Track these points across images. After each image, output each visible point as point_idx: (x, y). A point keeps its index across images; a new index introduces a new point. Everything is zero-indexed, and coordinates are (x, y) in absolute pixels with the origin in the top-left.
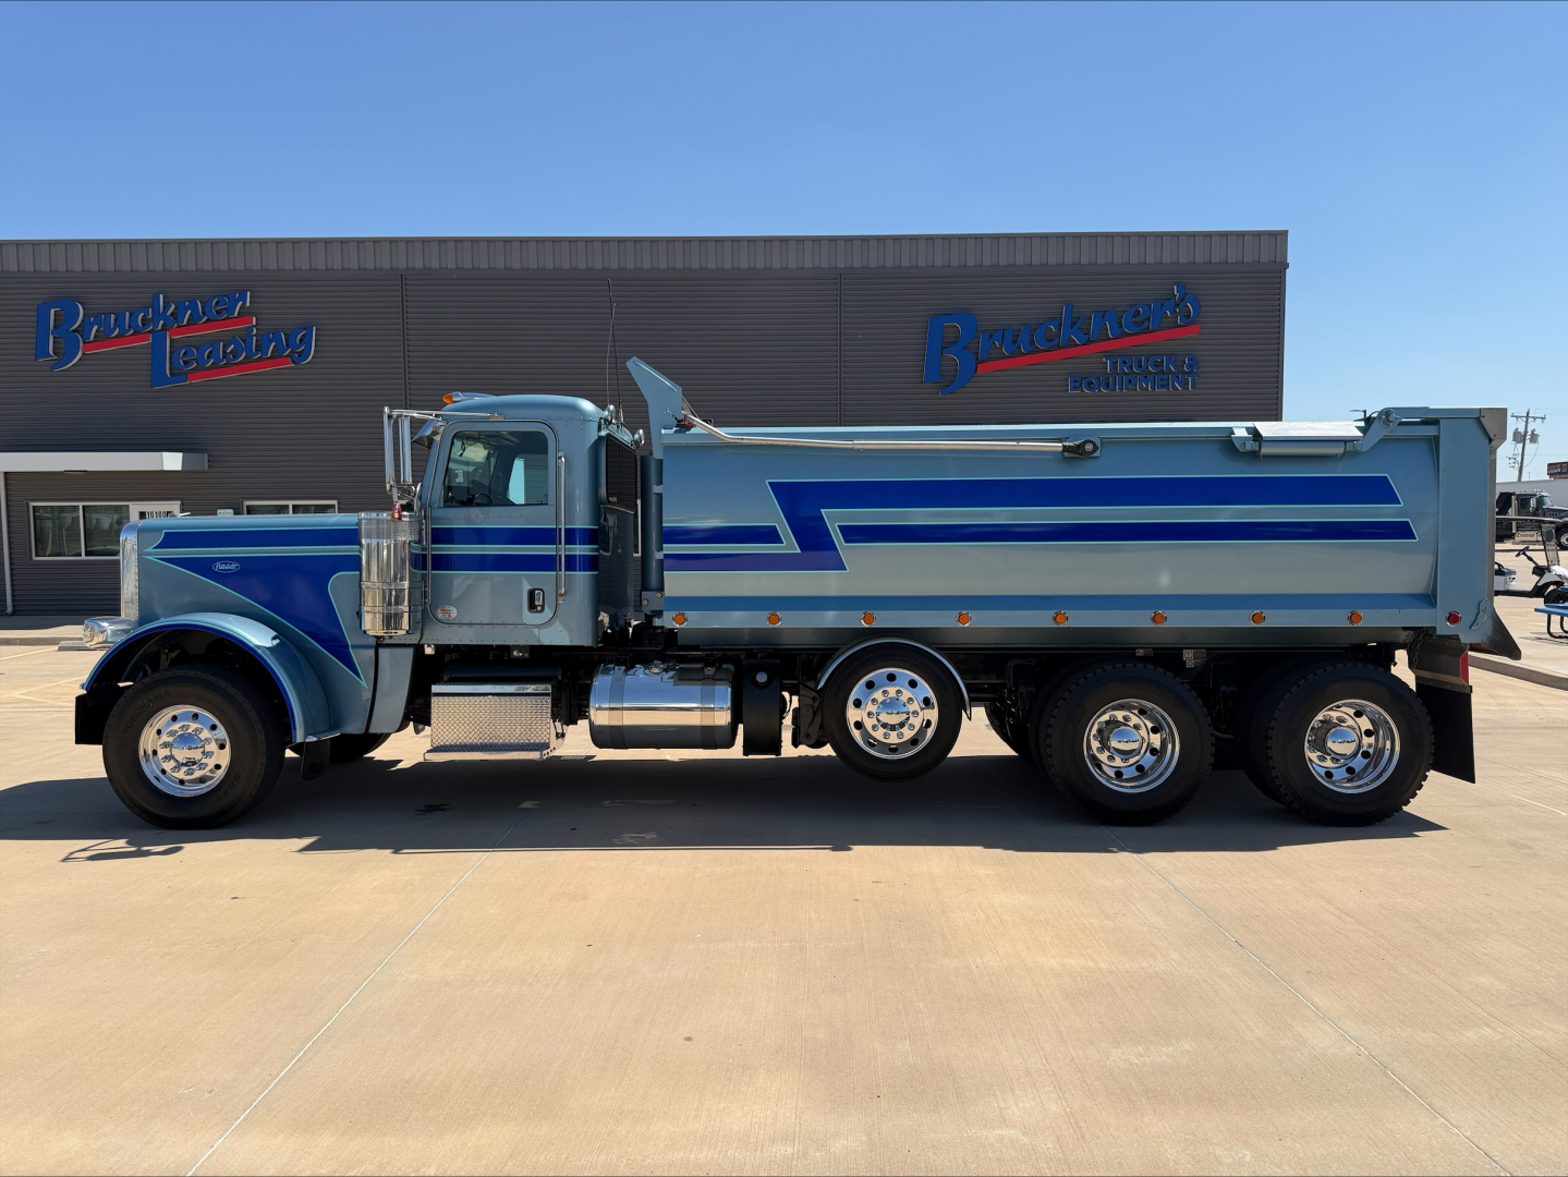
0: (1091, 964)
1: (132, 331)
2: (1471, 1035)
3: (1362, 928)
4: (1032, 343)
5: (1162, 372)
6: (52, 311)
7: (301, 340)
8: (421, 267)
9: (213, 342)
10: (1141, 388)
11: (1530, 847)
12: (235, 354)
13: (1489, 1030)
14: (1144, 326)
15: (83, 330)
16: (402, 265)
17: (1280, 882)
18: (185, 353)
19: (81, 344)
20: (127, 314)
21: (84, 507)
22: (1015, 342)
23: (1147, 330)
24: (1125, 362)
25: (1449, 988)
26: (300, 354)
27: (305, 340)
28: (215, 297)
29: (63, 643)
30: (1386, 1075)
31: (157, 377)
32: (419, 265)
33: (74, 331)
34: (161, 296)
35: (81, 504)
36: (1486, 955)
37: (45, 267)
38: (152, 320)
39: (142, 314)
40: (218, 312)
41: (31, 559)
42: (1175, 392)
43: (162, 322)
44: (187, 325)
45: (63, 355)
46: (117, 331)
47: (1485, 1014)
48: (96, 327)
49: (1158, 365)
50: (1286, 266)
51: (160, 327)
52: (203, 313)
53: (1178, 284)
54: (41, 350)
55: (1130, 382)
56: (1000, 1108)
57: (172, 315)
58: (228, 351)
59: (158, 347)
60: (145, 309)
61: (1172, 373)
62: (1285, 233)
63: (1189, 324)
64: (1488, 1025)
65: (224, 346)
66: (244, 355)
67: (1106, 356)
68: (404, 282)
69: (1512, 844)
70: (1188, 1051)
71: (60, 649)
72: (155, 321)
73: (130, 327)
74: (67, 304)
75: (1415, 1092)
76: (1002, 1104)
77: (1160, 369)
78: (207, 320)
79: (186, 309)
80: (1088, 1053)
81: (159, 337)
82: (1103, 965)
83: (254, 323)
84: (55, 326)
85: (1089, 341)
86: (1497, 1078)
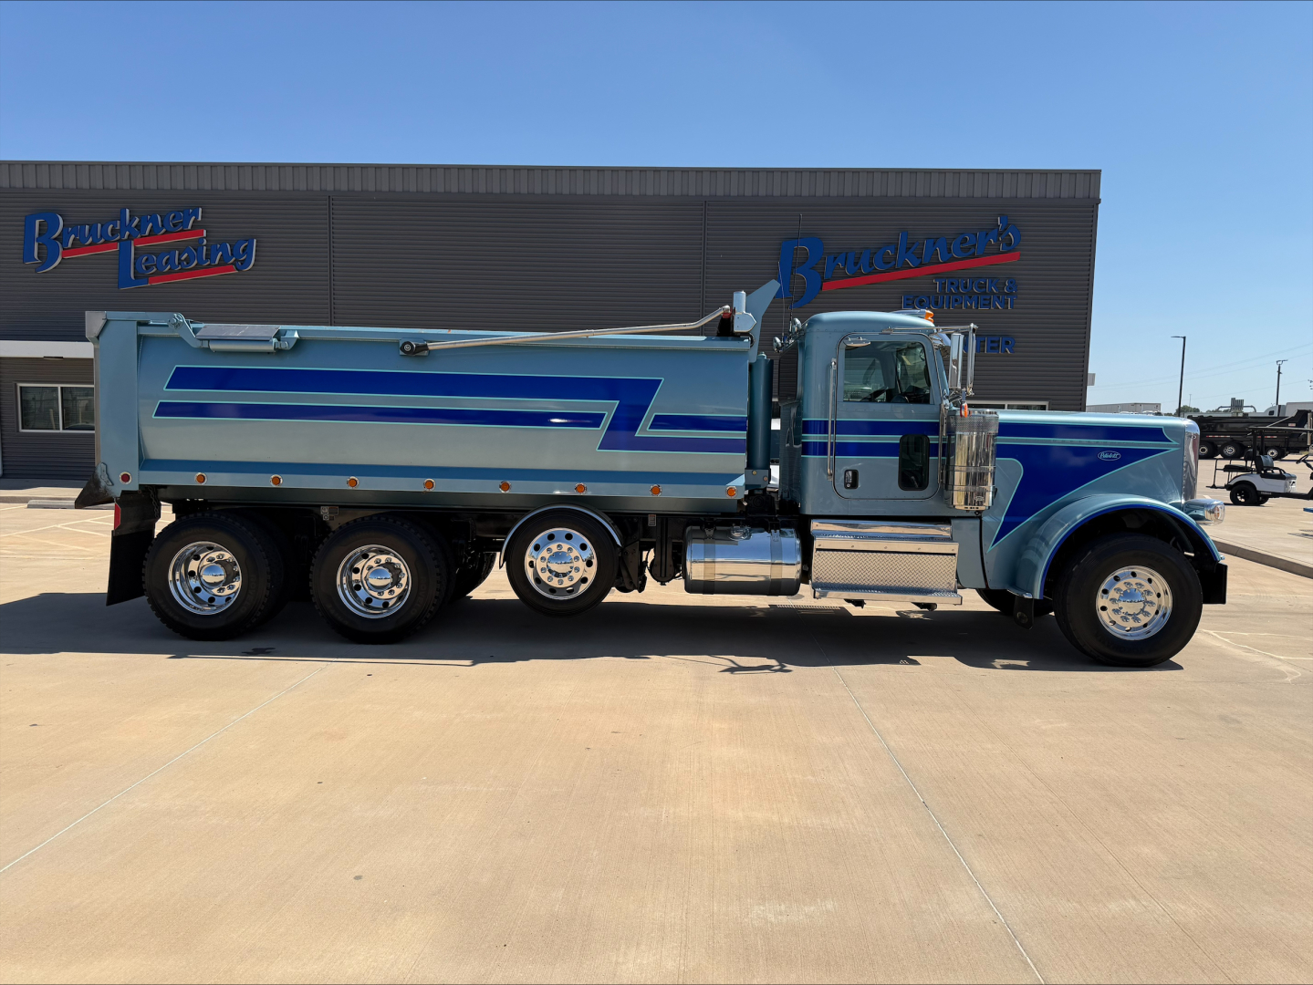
0: (775, 818)
1: (103, 240)
2: (1114, 907)
3: (1049, 794)
4: (871, 264)
5: (985, 293)
6: (37, 222)
7: (243, 250)
8: (346, 189)
9: (170, 251)
10: (966, 306)
11: (1238, 722)
12: (189, 261)
13: (1133, 903)
14: (970, 252)
15: (62, 239)
16: (330, 187)
17: (989, 746)
18: (147, 259)
19: (61, 250)
20: (99, 225)
21: (62, 388)
22: (856, 264)
23: (973, 256)
24: (952, 284)
25: (1111, 858)
26: (242, 262)
27: (247, 250)
28: (172, 212)
29: (32, 502)
30: (1013, 945)
31: (123, 280)
32: (344, 187)
33: (55, 239)
34: (128, 211)
35: (59, 386)
36: (1159, 825)
37: (32, 184)
38: (120, 231)
39: (111, 226)
40: (175, 225)
41: (18, 431)
42: (997, 310)
43: (127, 233)
44: (149, 235)
45: (46, 259)
46: (91, 240)
47: (1136, 886)
48: (73, 236)
49: (981, 287)
50: (1099, 201)
51: (126, 237)
52: (162, 226)
53: (1001, 215)
54: (27, 255)
55: (956, 301)
56: (617, 963)
57: (136, 227)
58: (183, 258)
59: (124, 254)
60: (113, 221)
61: (994, 294)
62: (1098, 172)
63: (1009, 251)
64: (1134, 898)
65: (179, 254)
66: (196, 262)
67: (936, 278)
68: (331, 202)
69: (1223, 718)
70: (828, 911)
71: (29, 507)
72: (121, 232)
73: (101, 236)
74: (49, 217)
75: (1035, 965)
76: (621, 960)
77: (983, 290)
78: (166, 232)
79: (148, 222)
80: (730, 909)
81: (125, 245)
82: (786, 820)
83: (205, 235)
84: (39, 234)
85: (921, 265)
86: (1124, 953)
